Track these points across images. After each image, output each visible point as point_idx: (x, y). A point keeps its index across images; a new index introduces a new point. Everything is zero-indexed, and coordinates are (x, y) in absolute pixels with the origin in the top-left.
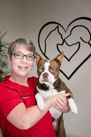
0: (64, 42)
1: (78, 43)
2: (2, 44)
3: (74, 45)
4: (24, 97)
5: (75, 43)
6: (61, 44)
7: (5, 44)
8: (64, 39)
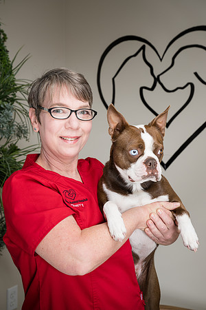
0: (158, 84)
1: (189, 86)
2: (18, 86)
3: (179, 90)
4: (75, 203)
5: (182, 86)
6: (150, 87)
7: (23, 85)
8: (156, 76)
